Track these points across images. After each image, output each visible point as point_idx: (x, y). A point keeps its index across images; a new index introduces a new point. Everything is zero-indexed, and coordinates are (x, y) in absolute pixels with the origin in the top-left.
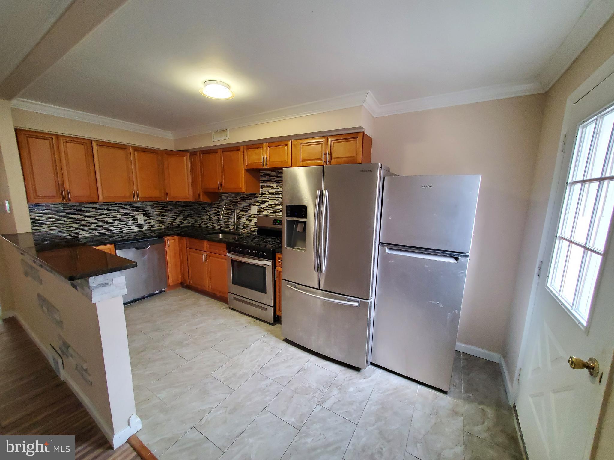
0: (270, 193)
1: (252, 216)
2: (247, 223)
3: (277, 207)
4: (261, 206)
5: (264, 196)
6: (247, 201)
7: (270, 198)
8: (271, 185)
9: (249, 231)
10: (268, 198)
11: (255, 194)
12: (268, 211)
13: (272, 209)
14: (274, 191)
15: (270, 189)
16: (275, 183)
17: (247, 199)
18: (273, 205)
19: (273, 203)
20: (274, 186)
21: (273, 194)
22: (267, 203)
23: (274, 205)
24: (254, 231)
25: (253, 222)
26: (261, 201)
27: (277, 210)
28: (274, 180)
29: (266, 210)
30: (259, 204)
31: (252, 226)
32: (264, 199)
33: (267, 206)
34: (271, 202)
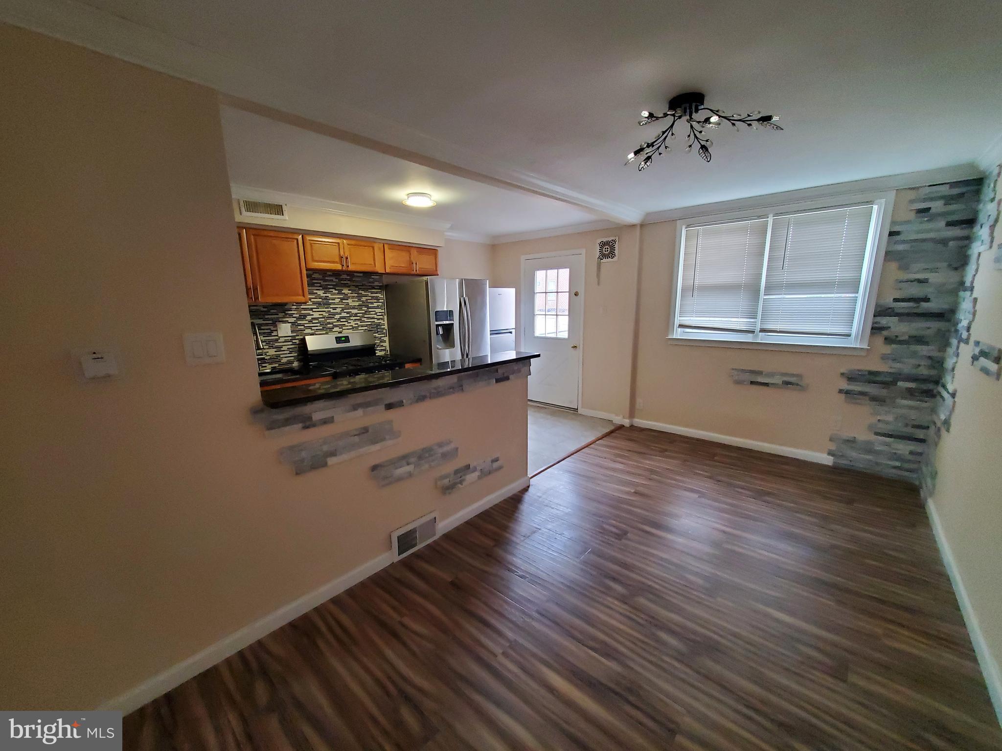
0: (314, 303)
1: (282, 340)
2: (272, 352)
3: (328, 321)
4: (299, 322)
5: (302, 307)
6: (266, 317)
7: (314, 310)
8: (315, 292)
9: (277, 365)
10: (311, 309)
11: (286, 304)
12: (313, 328)
13: (319, 325)
14: (320, 300)
15: (314, 297)
16: (321, 288)
17: (267, 313)
18: (320, 319)
19: (321, 316)
20: (321, 293)
21: (319, 304)
22: (309, 318)
23: (323, 319)
24: (291, 362)
25: (284, 348)
26: (298, 316)
27: (329, 326)
28: (319, 285)
29: (310, 328)
30: (295, 319)
31: (282, 356)
32: (303, 312)
33: (310, 321)
34: (316, 315)
